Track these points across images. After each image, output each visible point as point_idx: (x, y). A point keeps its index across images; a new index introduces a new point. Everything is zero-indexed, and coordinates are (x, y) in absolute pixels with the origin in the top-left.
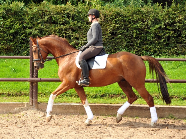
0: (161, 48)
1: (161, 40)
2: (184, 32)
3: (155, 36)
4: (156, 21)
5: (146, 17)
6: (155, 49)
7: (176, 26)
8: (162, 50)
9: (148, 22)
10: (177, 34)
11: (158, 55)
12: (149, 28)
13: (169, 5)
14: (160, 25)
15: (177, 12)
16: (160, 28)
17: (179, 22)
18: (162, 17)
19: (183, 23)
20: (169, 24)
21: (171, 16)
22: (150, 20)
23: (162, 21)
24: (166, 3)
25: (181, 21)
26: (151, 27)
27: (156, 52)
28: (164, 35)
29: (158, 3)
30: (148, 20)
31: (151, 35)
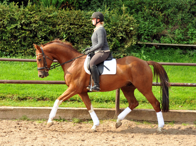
0: (17, 49)
1: (17, 40)
2: (39, 32)
3: (11, 36)
4: (12, 21)
5: (2, 16)
6: (11, 49)
7: (32, 26)
8: (18, 51)
9: (4, 21)
10: (33, 34)
11: (14, 55)
12: (5, 27)
13: (26, 5)
14: (16, 25)
15: (33, 12)
16: (16, 27)
17: (35, 22)
18: (18, 17)
19: (39, 24)
20: (25, 24)
21: (27, 16)
22: (5, 19)
23: (18, 21)
24: (22, 2)
25: (37, 22)
26: (7, 26)
27: (11, 52)
28: (20, 35)
29: (14, 2)
30: (3, 19)
31: (7, 35)
